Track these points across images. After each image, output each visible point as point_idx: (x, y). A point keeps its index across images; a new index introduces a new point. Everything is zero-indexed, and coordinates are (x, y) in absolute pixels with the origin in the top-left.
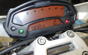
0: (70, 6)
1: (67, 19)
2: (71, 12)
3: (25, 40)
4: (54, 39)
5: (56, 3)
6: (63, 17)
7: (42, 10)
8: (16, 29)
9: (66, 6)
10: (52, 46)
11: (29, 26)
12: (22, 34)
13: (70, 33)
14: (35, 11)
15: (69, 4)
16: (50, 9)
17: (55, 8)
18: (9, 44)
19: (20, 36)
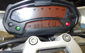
0: (73, 8)
1: (68, 21)
2: (72, 14)
3: (21, 37)
4: (52, 40)
5: (57, 3)
6: (63, 19)
7: (42, 9)
8: (13, 25)
9: (68, 8)
10: (43, 48)
11: (26, 24)
12: (18, 31)
13: (66, 36)
14: (35, 9)
15: (72, 6)
16: (50, 9)
17: (56, 9)
18: (3, 39)
19: (16, 32)
